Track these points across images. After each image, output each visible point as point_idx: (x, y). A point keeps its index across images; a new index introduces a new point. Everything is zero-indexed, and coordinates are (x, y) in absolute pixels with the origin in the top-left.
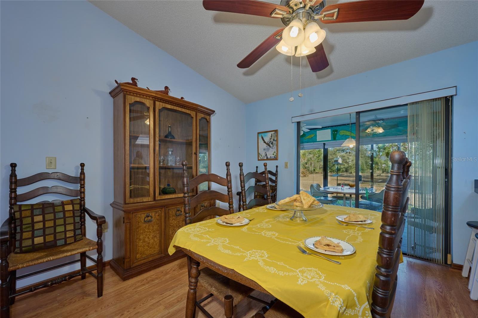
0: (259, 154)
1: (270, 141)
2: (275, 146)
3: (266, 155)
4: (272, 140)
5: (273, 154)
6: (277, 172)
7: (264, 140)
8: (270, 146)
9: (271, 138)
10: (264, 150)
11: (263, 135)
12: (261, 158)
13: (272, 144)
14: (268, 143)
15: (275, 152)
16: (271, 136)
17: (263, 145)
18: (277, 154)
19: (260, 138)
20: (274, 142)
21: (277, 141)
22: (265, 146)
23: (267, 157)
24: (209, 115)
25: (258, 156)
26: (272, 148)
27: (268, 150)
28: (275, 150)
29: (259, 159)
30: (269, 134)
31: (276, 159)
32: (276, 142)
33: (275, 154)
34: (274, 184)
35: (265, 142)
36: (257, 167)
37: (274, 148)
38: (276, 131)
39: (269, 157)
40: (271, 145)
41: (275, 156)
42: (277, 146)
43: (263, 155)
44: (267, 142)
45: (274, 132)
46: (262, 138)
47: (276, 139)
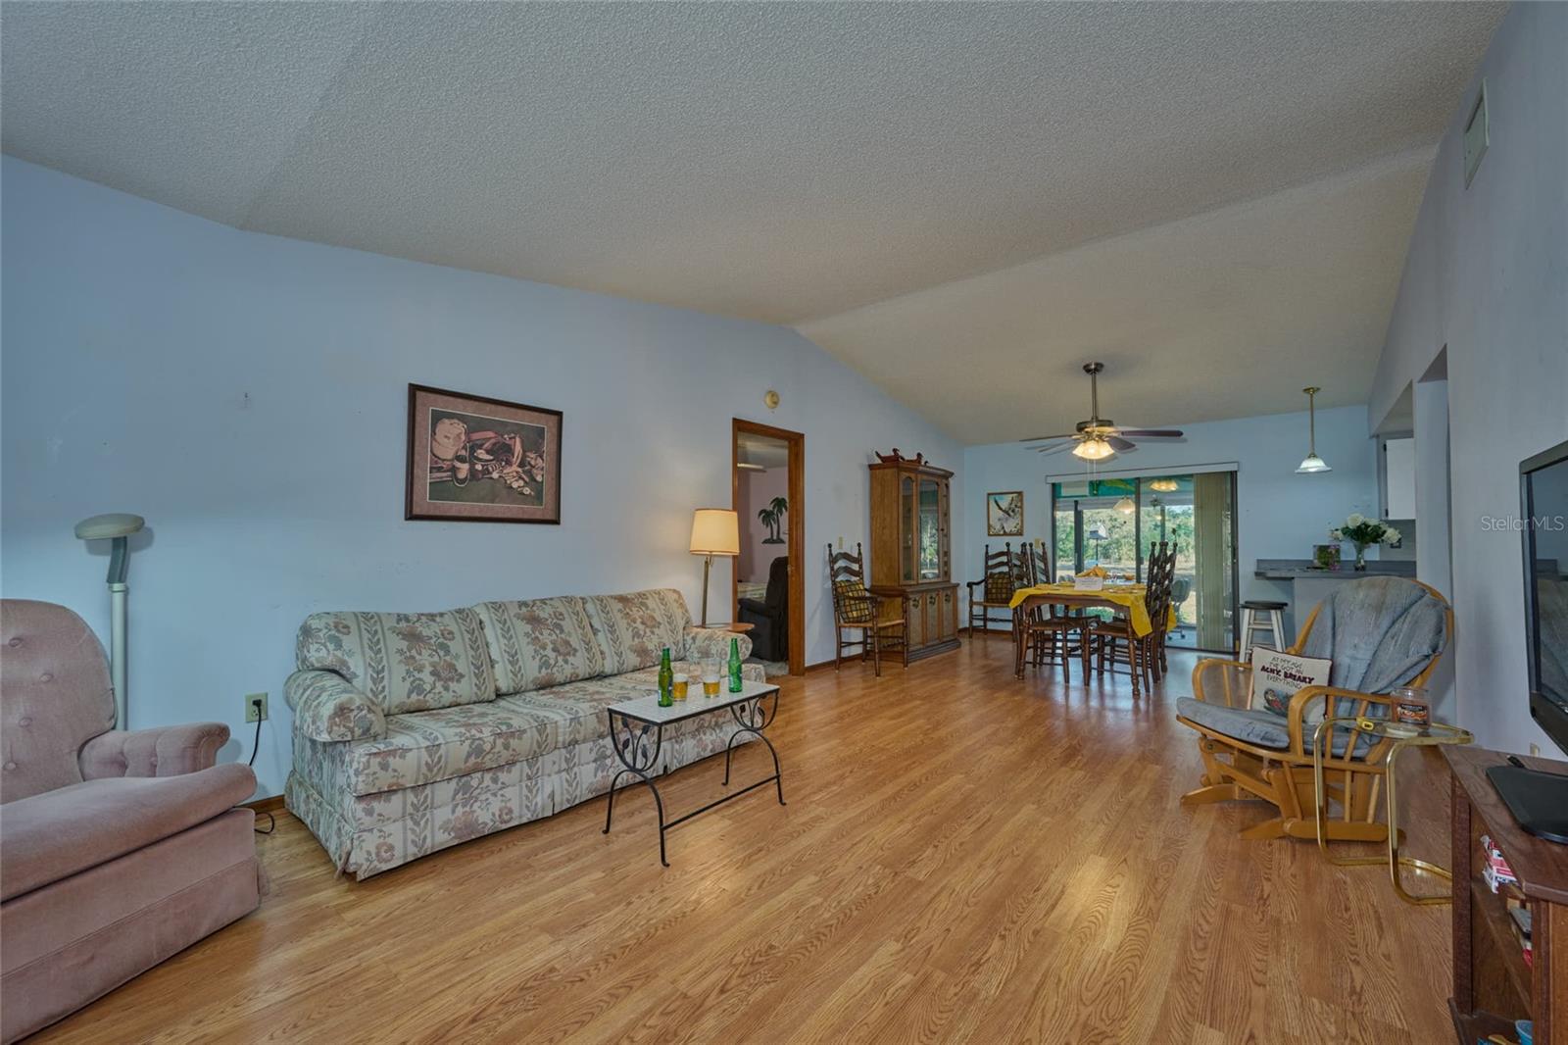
0: (989, 526)
1: (1010, 508)
2: (1018, 516)
3: (1004, 527)
4: (1013, 506)
5: (1015, 527)
7: (998, 505)
8: (1009, 515)
9: (1011, 503)
10: (999, 520)
11: (997, 497)
12: (994, 531)
13: (1013, 511)
14: (1007, 510)
15: (1018, 524)
16: (1012, 501)
17: (996, 513)
18: (1022, 527)
19: (993, 505)
20: (1017, 509)
21: (1021, 507)
22: (1001, 514)
23: (1005, 530)
24: (947, 478)
25: (989, 529)
26: (1013, 518)
27: (1006, 521)
28: (1018, 521)
29: (991, 532)
30: (1011, 495)
31: (1020, 533)
32: (1019, 510)
33: (1018, 527)
35: (1000, 509)
36: (987, 546)
37: (1016, 518)
38: (1020, 494)
39: (1007, 531)
40: (1012, 514)
41: (1019, 529)
42: (1022, 515)
43: (998, 527)
44: (1003, 509)
45: (1016, 495)
46: (996, 502)
47: (1019, 504)
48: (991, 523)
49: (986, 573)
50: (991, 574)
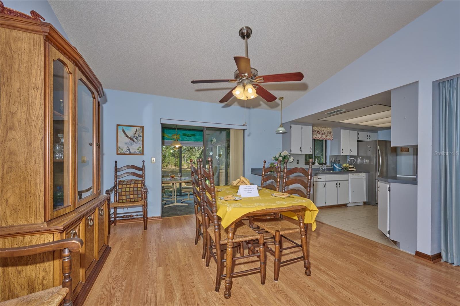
0: (118, 148)
1: (134, 136)
2: (141, 142)
3: (129, 149)
4: (137, 135)
5: (138, 149)
6: (144, 166)
7: (125, 134)
8: (134, 141)
9: (136, 133)
10: (126, 144)
11: (124, 128)
12: (121, 152)
13: (137, 139)
14: (132, 137)
15: (140, 147)
16: (136, 131)
17: (123, 139)
18: (143, 149)
19: (120, 131)
20: (139, 138)
21: (143, 136)
22: (127, 140)
23: (130, 151)
25: (118, 150)
26: (137, 143)
27: (131, 145)
29: (119, 153)
30: (134, 129)
31: (141, 154)
32: (142, 138)
33: (140, 149)
34: (141, 179)
35: (127, 136)
36: (116, 162)
37: (139, 144)
38: (142, 127)
39: (132, 151)
40: (135, 140)
41: (141, 151)
42: (143, 141)
43: (125, 149)
44: (129, 136)
45: (139, 128)
46: (124, 131)
47: (141, 135)
48: (119, 145)
49: (116, 181)
50: (120, 181)
